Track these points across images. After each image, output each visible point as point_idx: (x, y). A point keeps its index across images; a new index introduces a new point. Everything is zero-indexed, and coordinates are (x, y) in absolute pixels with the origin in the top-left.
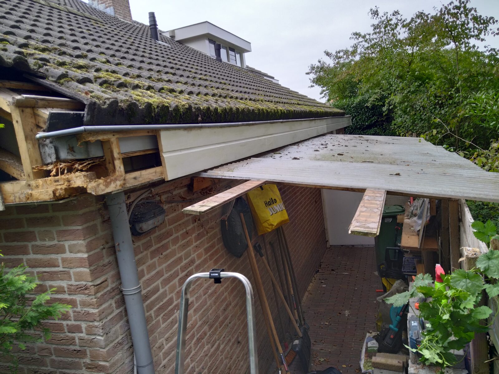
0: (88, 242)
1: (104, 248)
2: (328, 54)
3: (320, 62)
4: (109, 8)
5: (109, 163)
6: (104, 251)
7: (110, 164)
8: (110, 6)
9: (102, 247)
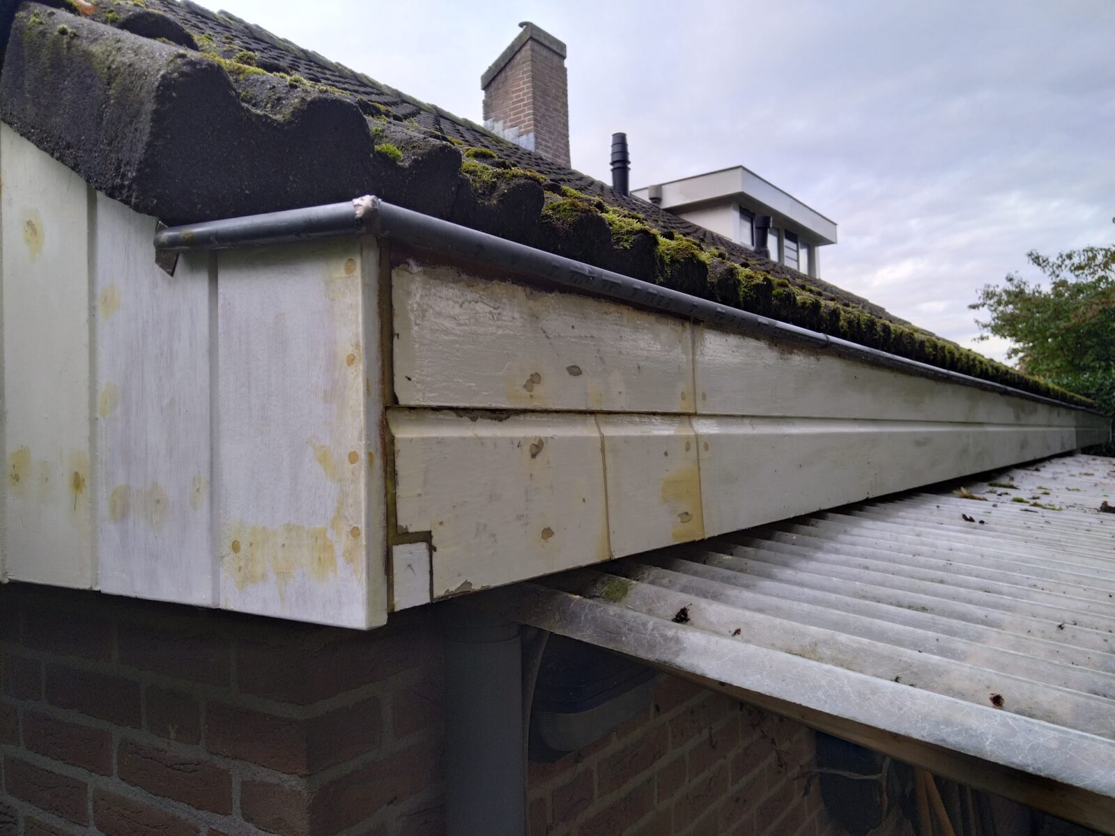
2: (1037, 260)
3: (1010, 280)
4: (524, 137)
8: (527, 132)
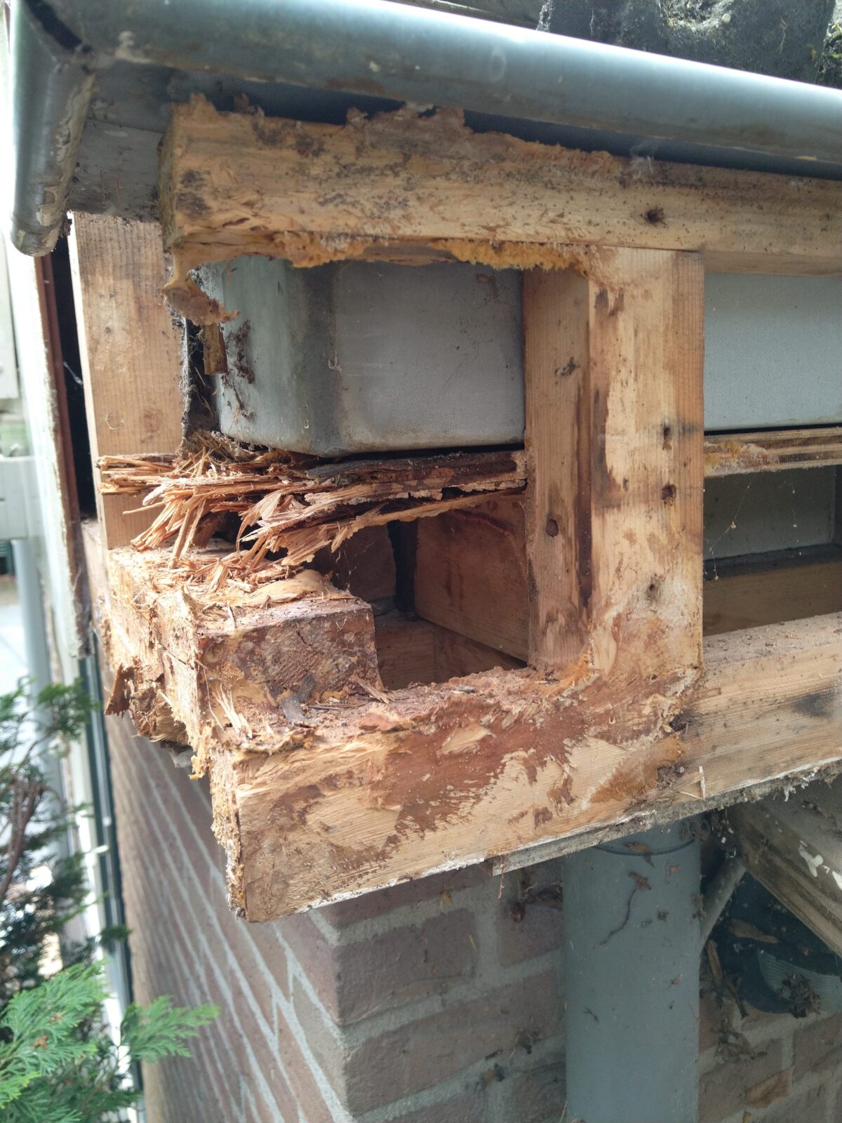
0: (372, 1046)
1: (499, 1075)
5: (553, 527)
6: (499, 1091)
7: (560, 539)
9: (484, 1066)
